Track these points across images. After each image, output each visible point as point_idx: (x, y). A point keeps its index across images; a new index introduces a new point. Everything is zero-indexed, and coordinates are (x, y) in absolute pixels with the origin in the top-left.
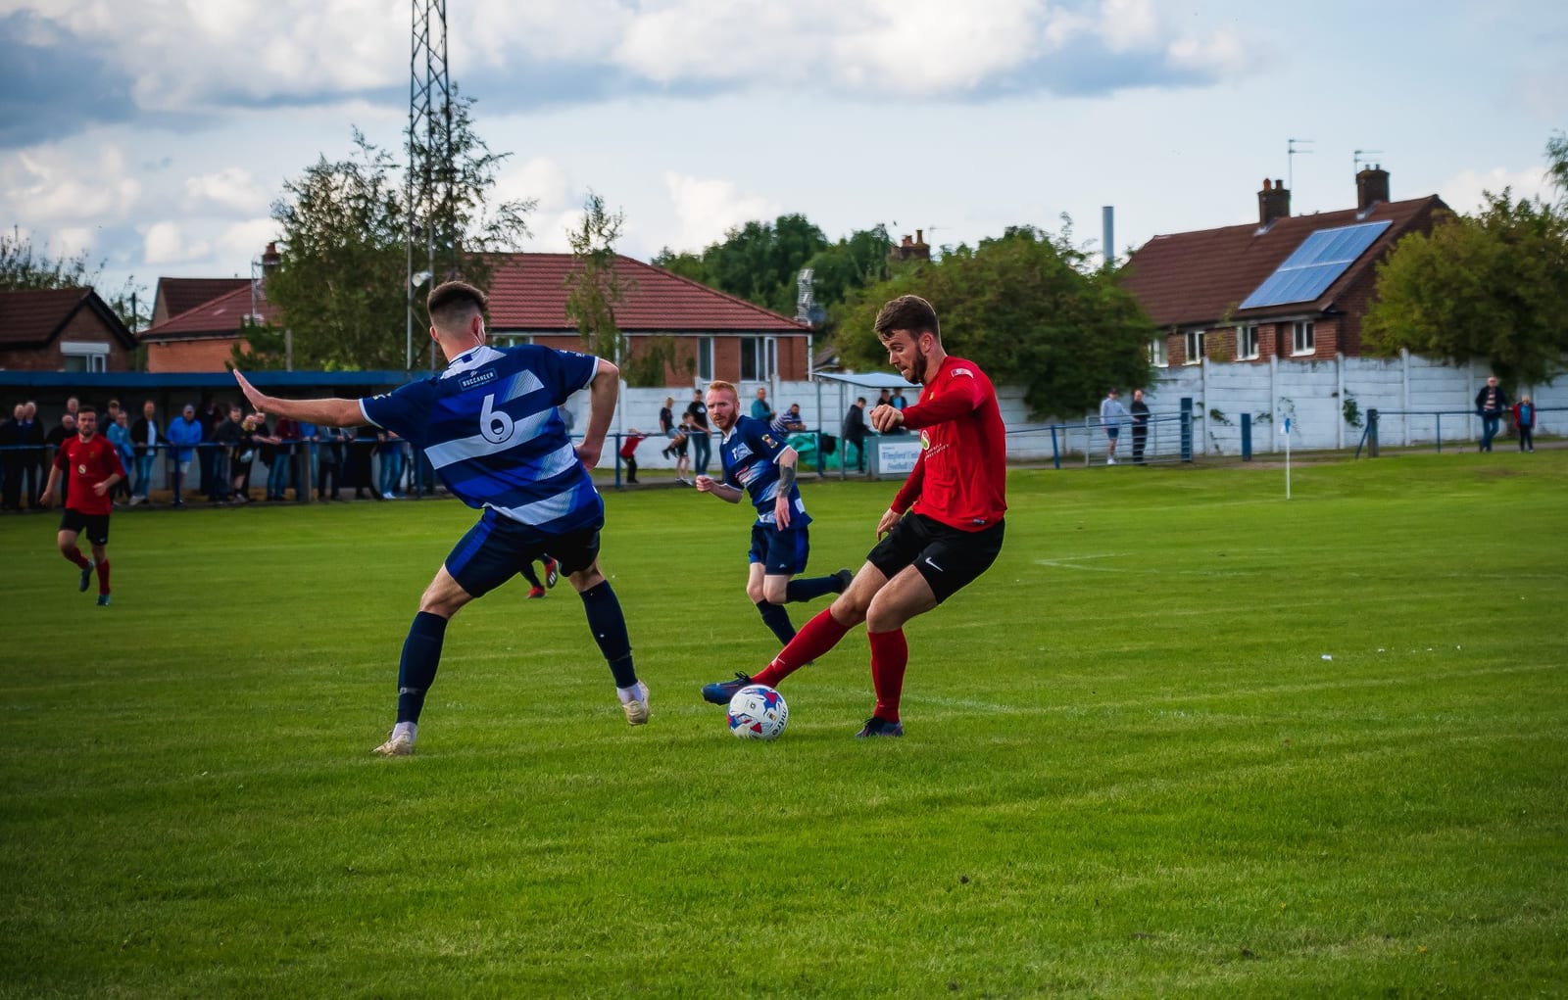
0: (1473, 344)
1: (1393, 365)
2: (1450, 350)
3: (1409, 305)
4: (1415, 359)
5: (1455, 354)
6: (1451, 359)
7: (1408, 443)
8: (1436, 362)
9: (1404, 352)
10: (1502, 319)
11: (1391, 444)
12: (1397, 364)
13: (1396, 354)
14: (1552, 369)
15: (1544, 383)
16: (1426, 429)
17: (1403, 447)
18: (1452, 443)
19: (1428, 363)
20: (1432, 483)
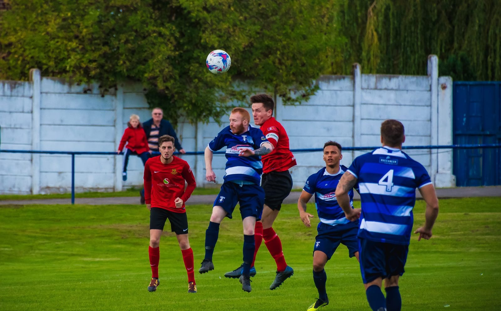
0: (122, 65)
1: (20, 89)
2: (93, 73)
3: (44, 14)
4: (49, 84)
5: (99, 78)
6: (95, 85)
7: (36, 191)
8: (75, 88)
9: (35, 74)
10: (160, 34)
11: (15, 191)
12: (25, 89)
13: (25, 76)
14: (223, 101)
15: (211, 119)
16: (60, 173)
17: (31, 197)
18: (93, 193)
19: (66, 88)
20: (60, 243)
